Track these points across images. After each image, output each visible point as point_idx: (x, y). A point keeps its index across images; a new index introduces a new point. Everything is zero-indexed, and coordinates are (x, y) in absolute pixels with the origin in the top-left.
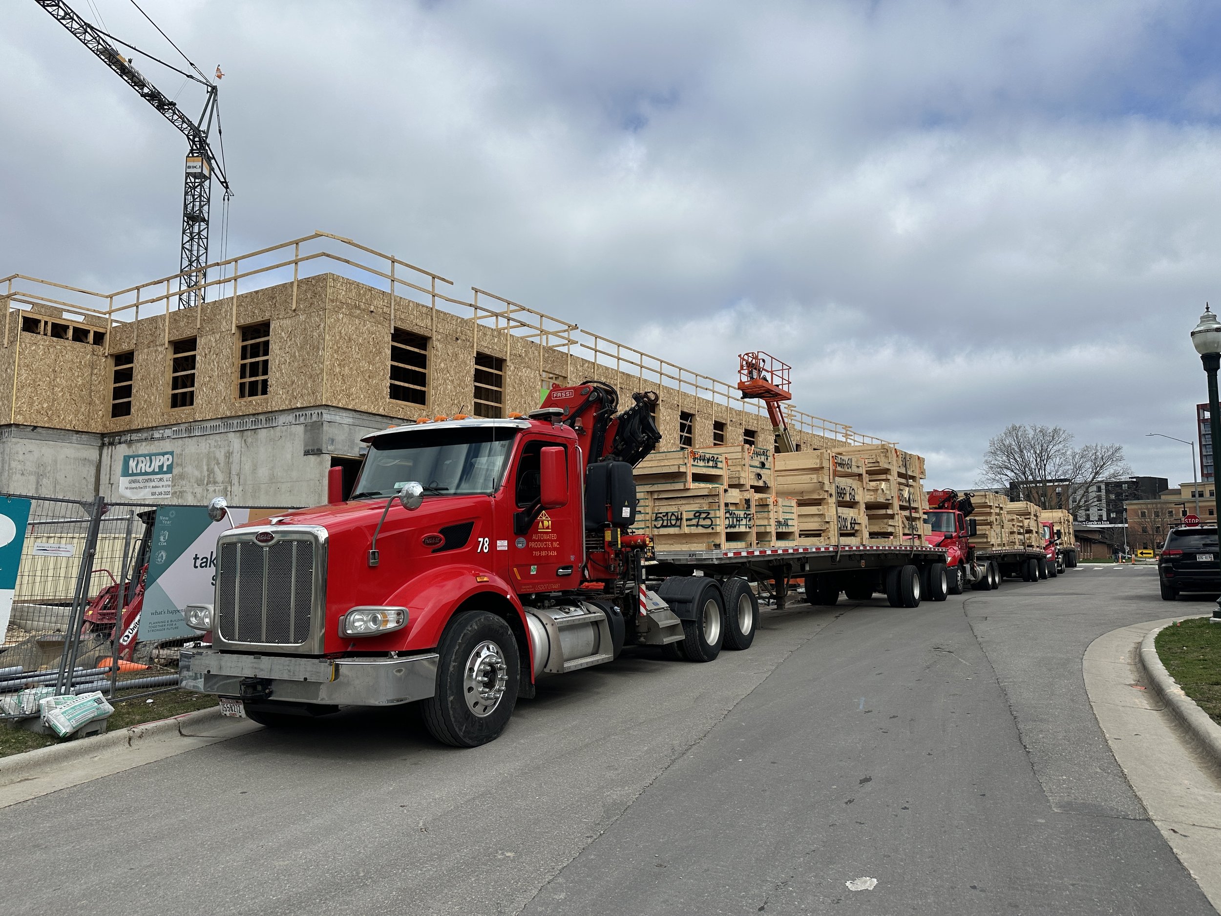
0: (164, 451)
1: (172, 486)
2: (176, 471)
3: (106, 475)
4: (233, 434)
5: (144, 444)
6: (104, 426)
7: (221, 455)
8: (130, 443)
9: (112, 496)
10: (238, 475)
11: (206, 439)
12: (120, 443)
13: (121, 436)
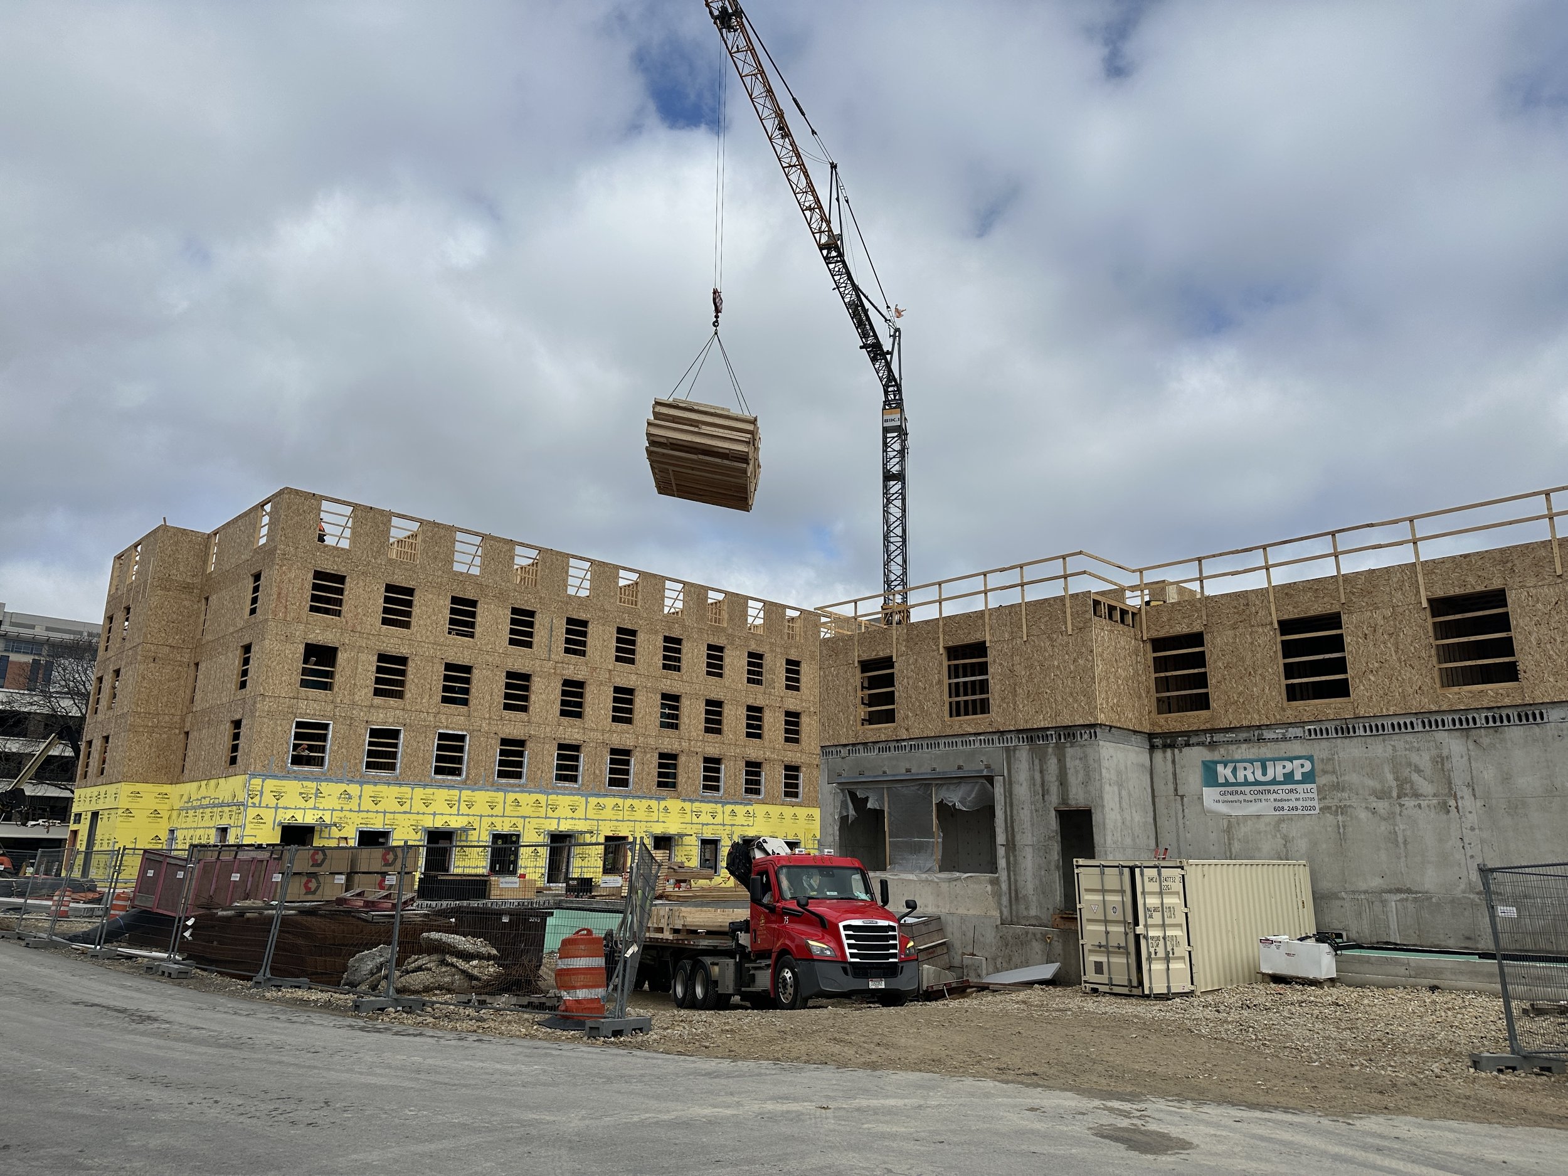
0: (1291, 755)
1: (1320, 800)
2: (1322, 780)
3: (1166, 784)
4: (1446, 733)
5: (1244, 746)
6: (1153, 724)
7: (1424, 760)
8: (1213, 745)
9: (1186, 811)
10: (1471, 786)
11: (1384, 741)
12: (1188, 745)
13: (1189, 737)
